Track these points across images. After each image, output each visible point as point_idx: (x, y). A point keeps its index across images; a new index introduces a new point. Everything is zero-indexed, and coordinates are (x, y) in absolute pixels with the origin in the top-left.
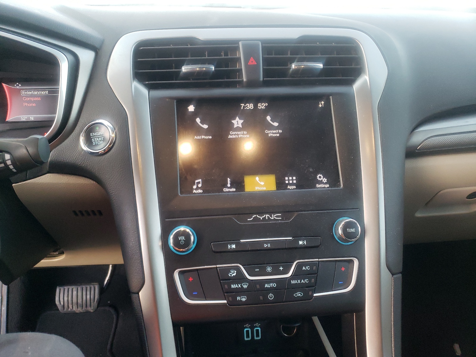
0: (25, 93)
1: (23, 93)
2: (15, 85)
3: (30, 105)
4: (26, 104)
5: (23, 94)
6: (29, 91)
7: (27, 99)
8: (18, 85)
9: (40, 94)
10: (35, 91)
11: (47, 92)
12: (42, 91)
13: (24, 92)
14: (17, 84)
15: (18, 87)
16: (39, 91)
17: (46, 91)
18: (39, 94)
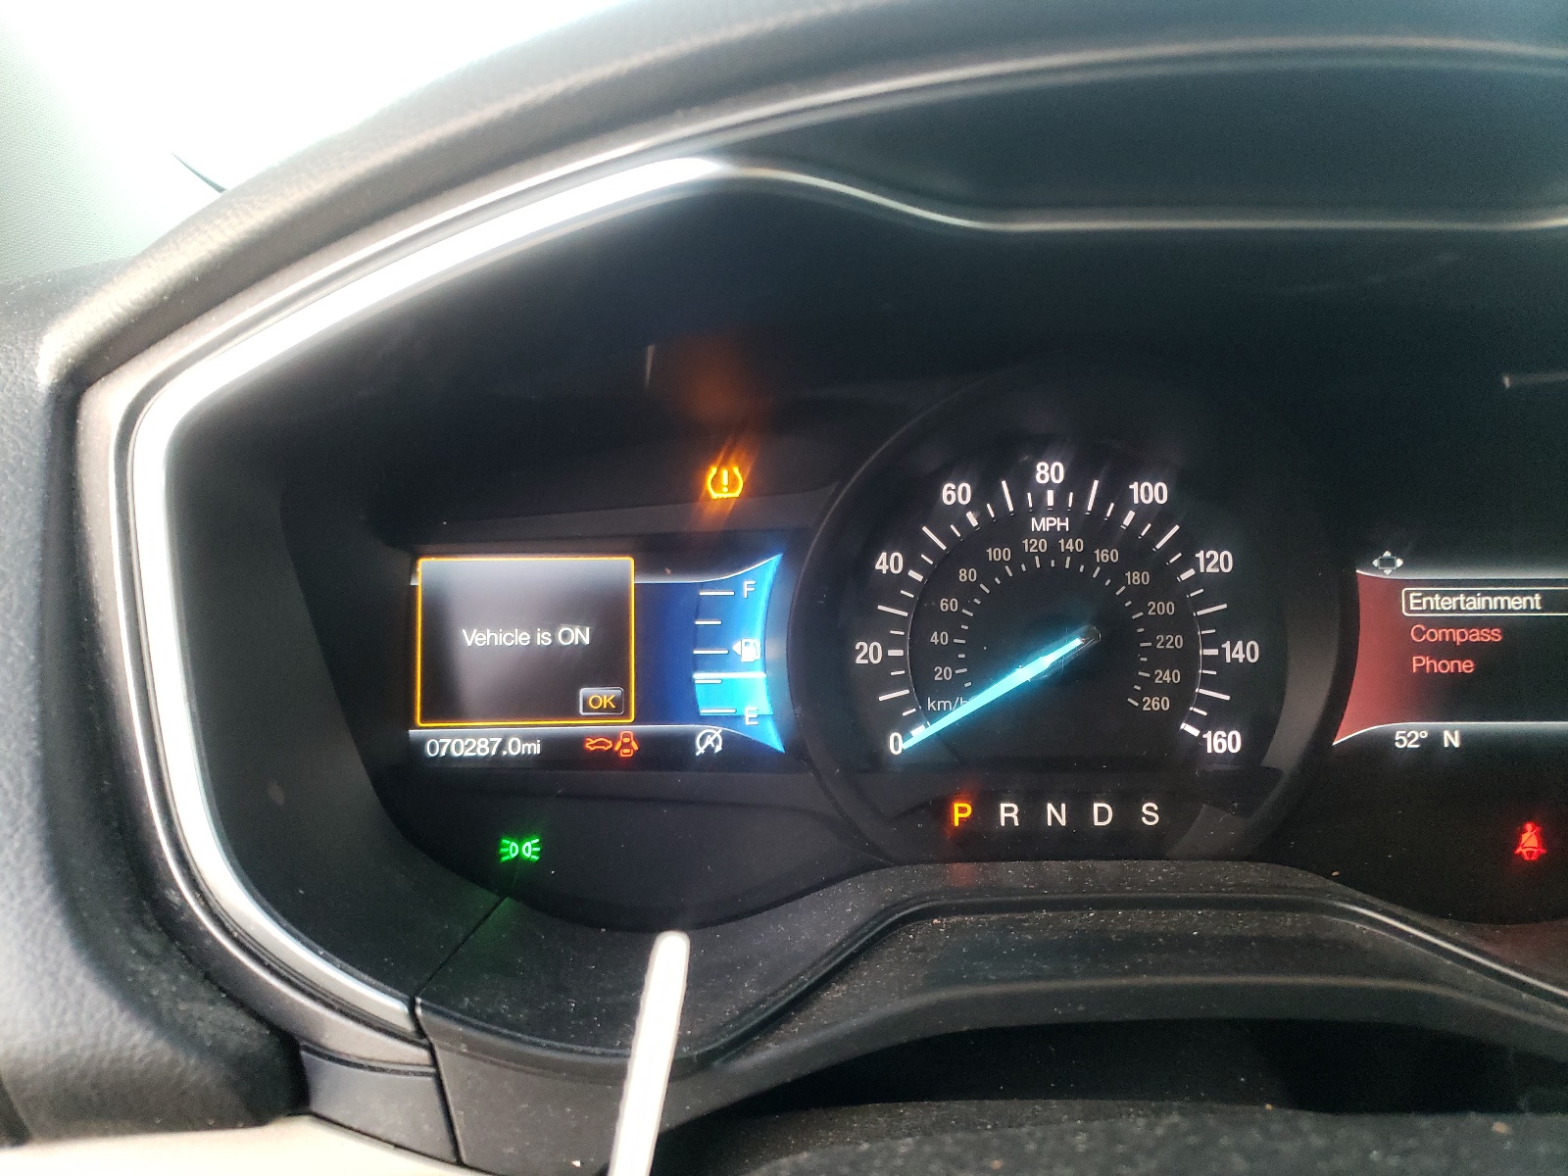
0: (1420, 604)
1: (1412, 601)
2: (1376, 563)
3: (1444, 666)
4: (1426, 661)
5: (1412, 608)
6: (1443, 594)
7: (1432, 635)
8: (1390, 563)
9: (1499, 610)
10: (1473, 593)
11: (1537, 597)
12: (1512, 594)
13: (1415, 598)
14: (1387, 554)
15: (1388, 571)
16: (1493, 594)
17: (1532, 593)
18: (1493, 611)
